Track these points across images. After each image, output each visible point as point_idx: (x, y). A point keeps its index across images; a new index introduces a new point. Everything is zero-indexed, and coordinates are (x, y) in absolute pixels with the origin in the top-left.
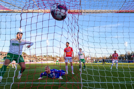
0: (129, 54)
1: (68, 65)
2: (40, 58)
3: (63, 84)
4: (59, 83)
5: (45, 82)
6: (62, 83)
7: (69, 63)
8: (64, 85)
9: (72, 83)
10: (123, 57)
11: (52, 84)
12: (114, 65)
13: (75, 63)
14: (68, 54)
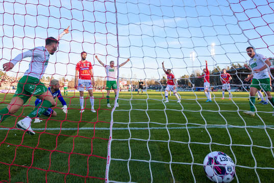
0: (197, 74)
1: (85, 95)
3: (74, 132)
4: (66, 129)
5: (41, 128)
6: (72, 129)
7: (85, 92)
8: (77, 132)
9: (91, 128)
10: (187, 81)
11: (53, 130)
12: (169, 95)
13: (97, 91)
14: (84, 74)
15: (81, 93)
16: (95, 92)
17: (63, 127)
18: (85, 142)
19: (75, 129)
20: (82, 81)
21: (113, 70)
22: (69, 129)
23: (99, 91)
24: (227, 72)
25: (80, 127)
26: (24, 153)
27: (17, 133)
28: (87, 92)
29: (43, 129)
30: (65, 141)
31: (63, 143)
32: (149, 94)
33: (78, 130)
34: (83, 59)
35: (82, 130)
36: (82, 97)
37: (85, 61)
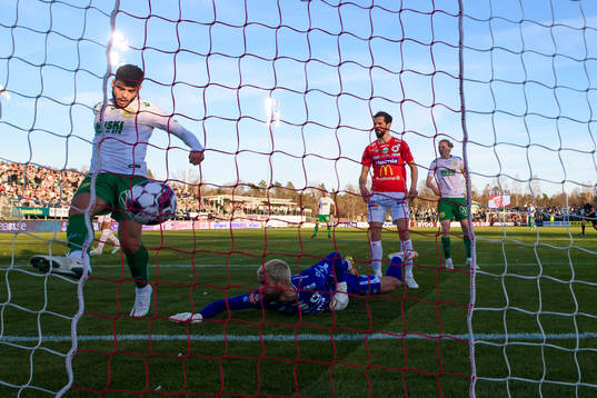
1: (385, 236)
2: (227, 196)
3: (355, 344)
6: (349, 338)
7: (389, 226)
8: (363, 347)
13: (422, 225)
14: (383, 176)
16: (414, 229)
17: (322, 331)
19: (356, 337)
22: (339, 338)
25: (370, 333)
27: (187, 349)
28: (395, 227)
31: (320, 380)
32: (573, 235)
34: (380, 136)
35: (377, 340)
36: (379, 244)
37: (387, 138)
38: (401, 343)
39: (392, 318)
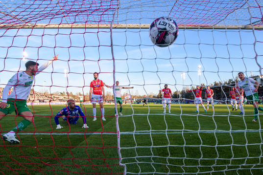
0: (187, 90)
1: (97, 107)
2: (54, 96)
3: (89, 136)
6: (86, 134)
7: (97, 104)
13: (107, 104)
14: (96, 90)
15: (94, 105)
18: (97, 144)
19: (89, 134)
20: (94, 96)
21: (119, 90)
23: (108, 104)
24: (211, 88)
25: (93, 132)
26: (48, 153)
27: (43, 137)
28: (99, 104)
29: (63, 134)
30: (82, 143)
31: (79, 145)
32: (150, 106)
33: (91, 135)
34: (96, 79)
35: (94, 135)
36: (95, 109)
37: (97, 80)
38: (101, 135)
39: (99, 128)
